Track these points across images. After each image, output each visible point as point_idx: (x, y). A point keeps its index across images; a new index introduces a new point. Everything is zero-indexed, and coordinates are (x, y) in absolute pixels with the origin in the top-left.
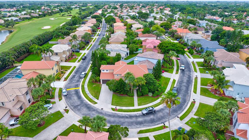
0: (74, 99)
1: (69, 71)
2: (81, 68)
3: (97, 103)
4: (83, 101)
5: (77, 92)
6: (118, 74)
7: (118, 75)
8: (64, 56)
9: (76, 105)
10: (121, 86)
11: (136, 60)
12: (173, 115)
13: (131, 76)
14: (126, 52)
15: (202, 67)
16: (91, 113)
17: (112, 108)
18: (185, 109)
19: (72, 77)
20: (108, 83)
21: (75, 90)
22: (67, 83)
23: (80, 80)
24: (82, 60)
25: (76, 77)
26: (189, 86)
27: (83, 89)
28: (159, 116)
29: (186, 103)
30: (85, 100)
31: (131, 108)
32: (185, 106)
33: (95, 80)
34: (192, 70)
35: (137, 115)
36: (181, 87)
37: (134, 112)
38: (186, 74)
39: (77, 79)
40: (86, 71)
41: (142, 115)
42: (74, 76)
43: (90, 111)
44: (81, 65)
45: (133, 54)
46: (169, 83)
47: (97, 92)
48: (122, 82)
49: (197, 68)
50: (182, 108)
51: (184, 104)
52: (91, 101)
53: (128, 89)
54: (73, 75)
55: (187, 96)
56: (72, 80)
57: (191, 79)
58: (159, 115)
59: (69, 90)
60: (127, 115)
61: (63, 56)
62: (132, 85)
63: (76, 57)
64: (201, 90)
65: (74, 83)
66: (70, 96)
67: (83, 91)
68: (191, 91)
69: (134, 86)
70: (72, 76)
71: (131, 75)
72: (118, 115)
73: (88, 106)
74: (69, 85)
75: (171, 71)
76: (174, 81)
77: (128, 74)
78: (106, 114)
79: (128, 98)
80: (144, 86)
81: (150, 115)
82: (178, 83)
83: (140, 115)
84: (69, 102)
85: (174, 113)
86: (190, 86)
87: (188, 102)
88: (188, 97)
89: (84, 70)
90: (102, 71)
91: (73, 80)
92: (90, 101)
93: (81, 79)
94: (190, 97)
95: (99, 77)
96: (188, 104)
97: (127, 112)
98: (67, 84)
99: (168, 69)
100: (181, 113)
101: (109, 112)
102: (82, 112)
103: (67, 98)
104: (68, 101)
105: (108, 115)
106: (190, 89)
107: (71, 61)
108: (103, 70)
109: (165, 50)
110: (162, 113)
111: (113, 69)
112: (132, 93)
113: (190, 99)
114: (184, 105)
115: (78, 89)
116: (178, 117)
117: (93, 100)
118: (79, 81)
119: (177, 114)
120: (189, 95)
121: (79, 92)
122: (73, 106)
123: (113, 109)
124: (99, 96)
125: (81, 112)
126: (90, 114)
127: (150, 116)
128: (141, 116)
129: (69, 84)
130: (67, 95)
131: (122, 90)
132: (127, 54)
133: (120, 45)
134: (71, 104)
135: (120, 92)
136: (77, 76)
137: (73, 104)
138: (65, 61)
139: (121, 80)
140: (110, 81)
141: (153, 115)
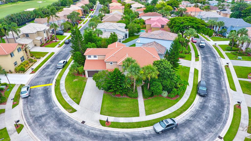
0: (38, 104)
1: (43, 59)
2: (61, 55)
3: (76, 111)
4: (53, 107)
5: (46, 91)
6: (111, 61)
7: (111, 63)
8: (39, 38)
9: (38, 116)
10: (116, 81)
11: (139, 42)
12: (210, 134)
13: (133, 64)
14: (124, 32)
15: (230, 52)
16: (63, 132)
17: (100, 120)
18: (227, 119)
19: (45, 67)
20: (96, 77)
21: (45, 87)
22: (35, 76)
23: (56, 72)
24: (64, 44)
25: (51, 67)
26: (220, 79)
27: (57, 86)
28: (186, 135)
29: (226, 109)
30: (56, 106)
31: (135, 120)
32: (225, 113)
33: (77, 72)
34: (217, 56)
35: (145, 133)
36: (209, 81)
37: (140, 127)
38: (211, 60)
39: (52, 70)
40: (68, 58)
41: (154, 134)
42: (48, 66)
43: (61, 128)
44: (62, 51)
45: (133, 36)
46: (190, 75)
47: (79, 91)
48: (117, 75)
49: (224, 53)
50: (222, 118)
51: (223, 110)
52: (67, 107)
53: (129, 86)
54: (47, 64)
55: (223, 95)
56: (44, 72)
57: (220, 69)
58: (185, 133)
59: (35, 88)
60: (127, 134)
61: (36, 39)
62: (135, 80)
63: (57, 41)
64: (241, 86)
65: (45, 76)
66: (34, 98)
67: (56, 90)
68: (226, 87)
69: (138, 80)
70: (45, 65)
71: (132, 62)
72: (110, 135)
73: (60, 116)
74: (38, 80)
75: (188, 58)
76: (196, 72)
77: (128, 60)
78: (89, 133)
79: (129, 100)
80: (155, 81)
81: (169, 134)
82: (203, 74)
83: (151, 134)
84: (30, 109)
85: (211, 128)
86: (223, 79)
87: (228, 107)
88: (225, 97)
89: (65, 57)
90: (87, 58)
91: (46, 72)
92: (64, 108)
93: (58, 70)
94: (228, 97)
95: (82, 67)
96: (229, 110)
97: (127, 128)
98: (35, 78)
99: (185, 55)
100: (223, 128)
101: (95, 129)
102: (47, 130)
103: (27, 102)
104: (27, 107)
105: (93, 136)
106: (224, 84)
107: (49, 45)
108: (90, 56)
109: (179, 27)
110: (189, 129)
111: (105, 55)
112: (134, 91)
113: (229, 101)
114: (223, 112)
115: (50, 86)
116: (220, 138)
117: (70, 105)
118: (54, 73)
119: (217, 131)
120: (226, 93)
121: (50, 91)
122: (34, 118)
123: (103, 123)
124: (81, 97)
125: (45, 129)
126: (60, 133)
127: (169, 136)
128: (153, 137)
129: (37, 77)
130: (29, 96)
131: (118, 88)
132: (126, 35)
133: (117, 24)
134: (31, 113)
135: (115, 91)
136: (53, 66)
137: (34, 114)
138: (41, 46)
139: (116, 71)
140: (99, 72)
141: (174, 134)
